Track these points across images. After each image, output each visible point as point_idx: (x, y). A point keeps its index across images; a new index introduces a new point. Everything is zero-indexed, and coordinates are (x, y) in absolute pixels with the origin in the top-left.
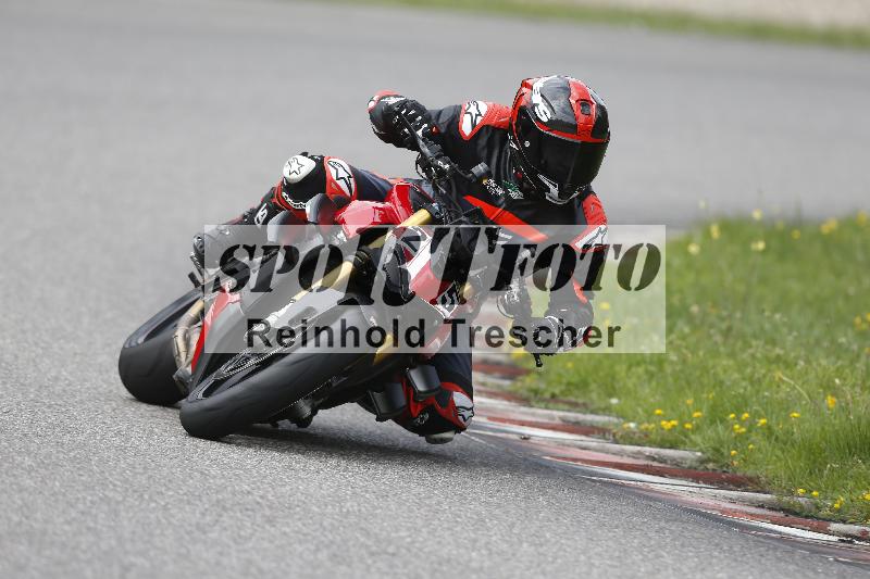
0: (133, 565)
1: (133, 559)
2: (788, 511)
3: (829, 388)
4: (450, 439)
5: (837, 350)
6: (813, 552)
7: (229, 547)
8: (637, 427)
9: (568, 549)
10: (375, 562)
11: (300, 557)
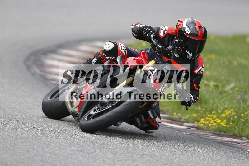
2: (172, 120)
4: (153, 132)
6: (179, 131)
10: (54, 135)
11: (32, 134)
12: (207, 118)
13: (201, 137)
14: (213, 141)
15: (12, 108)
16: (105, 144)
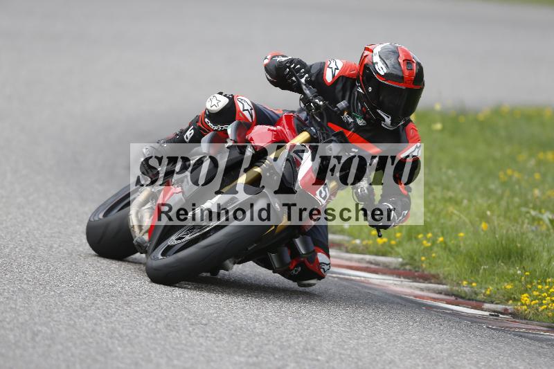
0: (40, 331)
1: (40, 328)
2: (457, 296)
3: (483, 217)
5: (489, 193)
6: (473, 322)
7: (101, 320)
8: (361, 243)
9: (317, 321)
10: (194, 329)
11: (146, 326)
12: (535, 293)
13: (521, 334)
14: (547, 345)
15: (102, 269)
16: (307, 350)
